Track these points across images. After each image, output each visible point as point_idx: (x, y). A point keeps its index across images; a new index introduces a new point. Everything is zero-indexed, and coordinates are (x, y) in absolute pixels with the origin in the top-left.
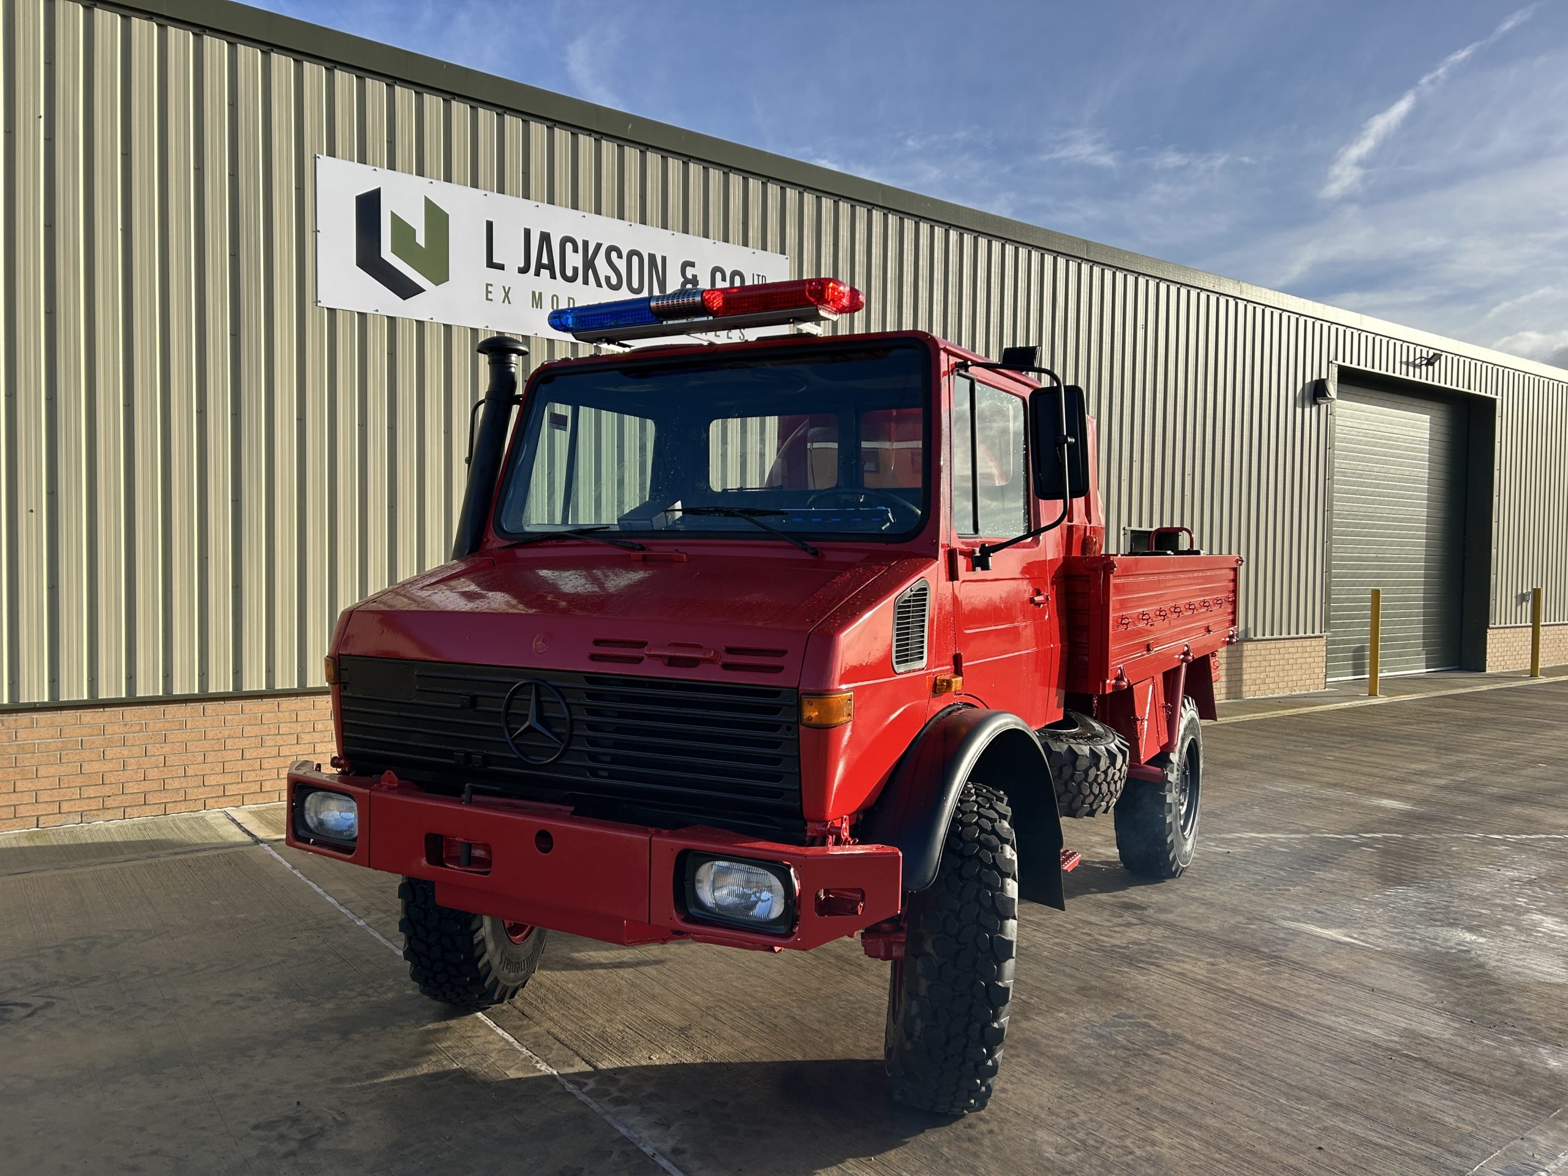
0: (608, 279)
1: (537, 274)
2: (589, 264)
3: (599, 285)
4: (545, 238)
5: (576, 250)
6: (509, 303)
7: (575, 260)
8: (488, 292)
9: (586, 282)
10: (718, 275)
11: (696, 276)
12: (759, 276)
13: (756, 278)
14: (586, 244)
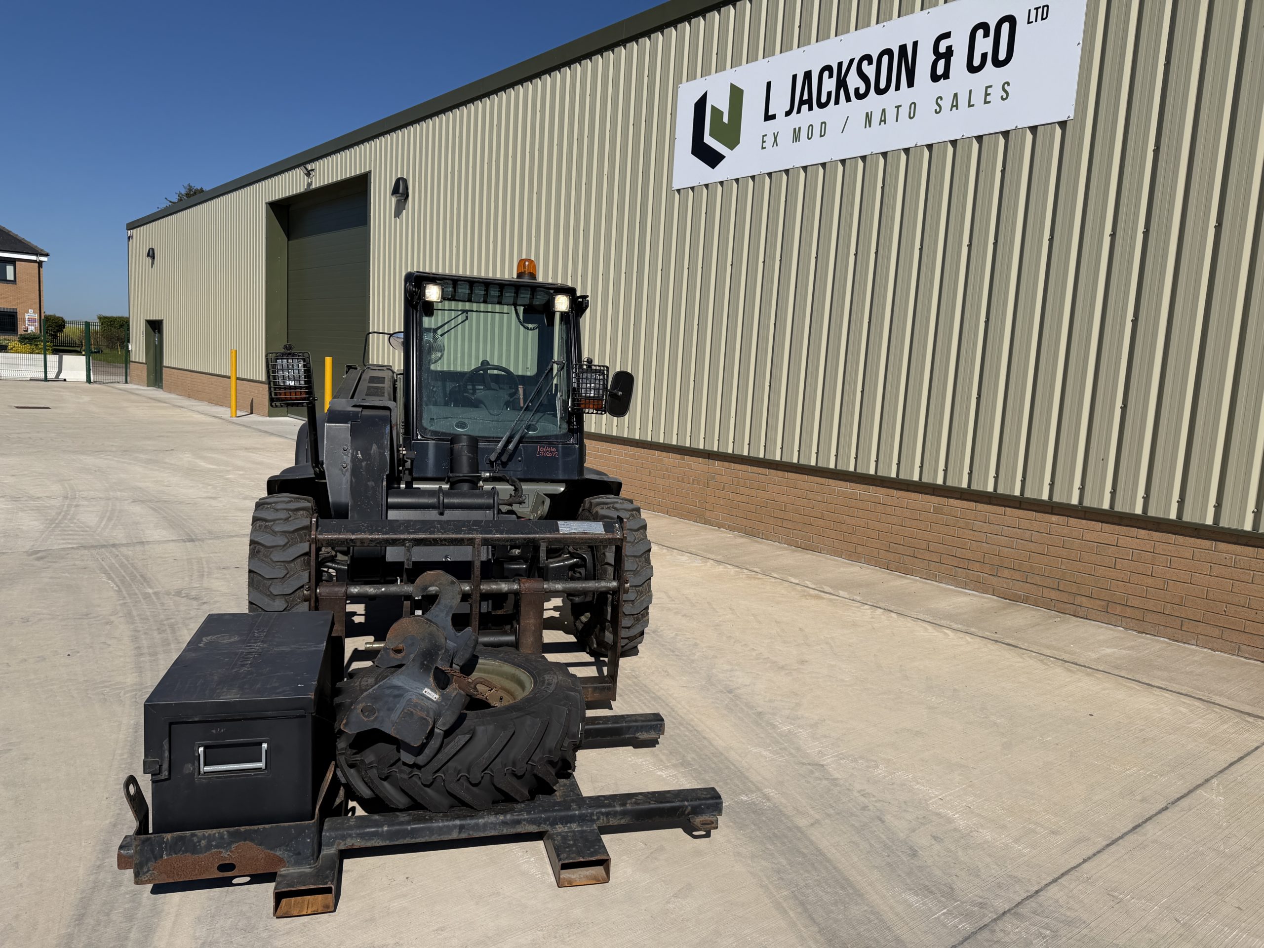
0: (857, 90)
1: (799, 112)
2: (842, 83)
3: (848, 99)
4: (808, 75)
5: (831, 76)
6: (777, 145)
7: (830, 84)
8: (763, 142)
9: (837, 102)
10: (980, 32)
11: (951, 46)
12: (1037, 9)
13: (1033, 13)
14: (840, 65)
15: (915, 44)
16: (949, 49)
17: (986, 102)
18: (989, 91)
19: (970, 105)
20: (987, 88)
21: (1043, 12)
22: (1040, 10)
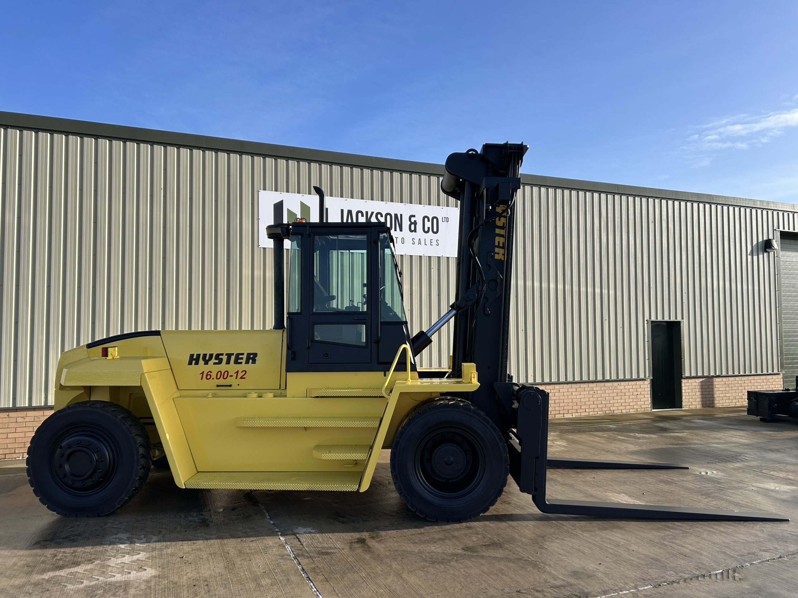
4: (350, 212)
5: (362, 216)
7: (362, 220)
10: (426, 219)
11: (416, 221)
12: (445, 218)
13: (444, 219)
14: (367, 213)
15: (401, 215)
16: (415, 221)
17: (431, 245)
18: (432, 241)
19: (425, 245)
20: (431, 240)
21: (447, 220)
22: (446, 218)
